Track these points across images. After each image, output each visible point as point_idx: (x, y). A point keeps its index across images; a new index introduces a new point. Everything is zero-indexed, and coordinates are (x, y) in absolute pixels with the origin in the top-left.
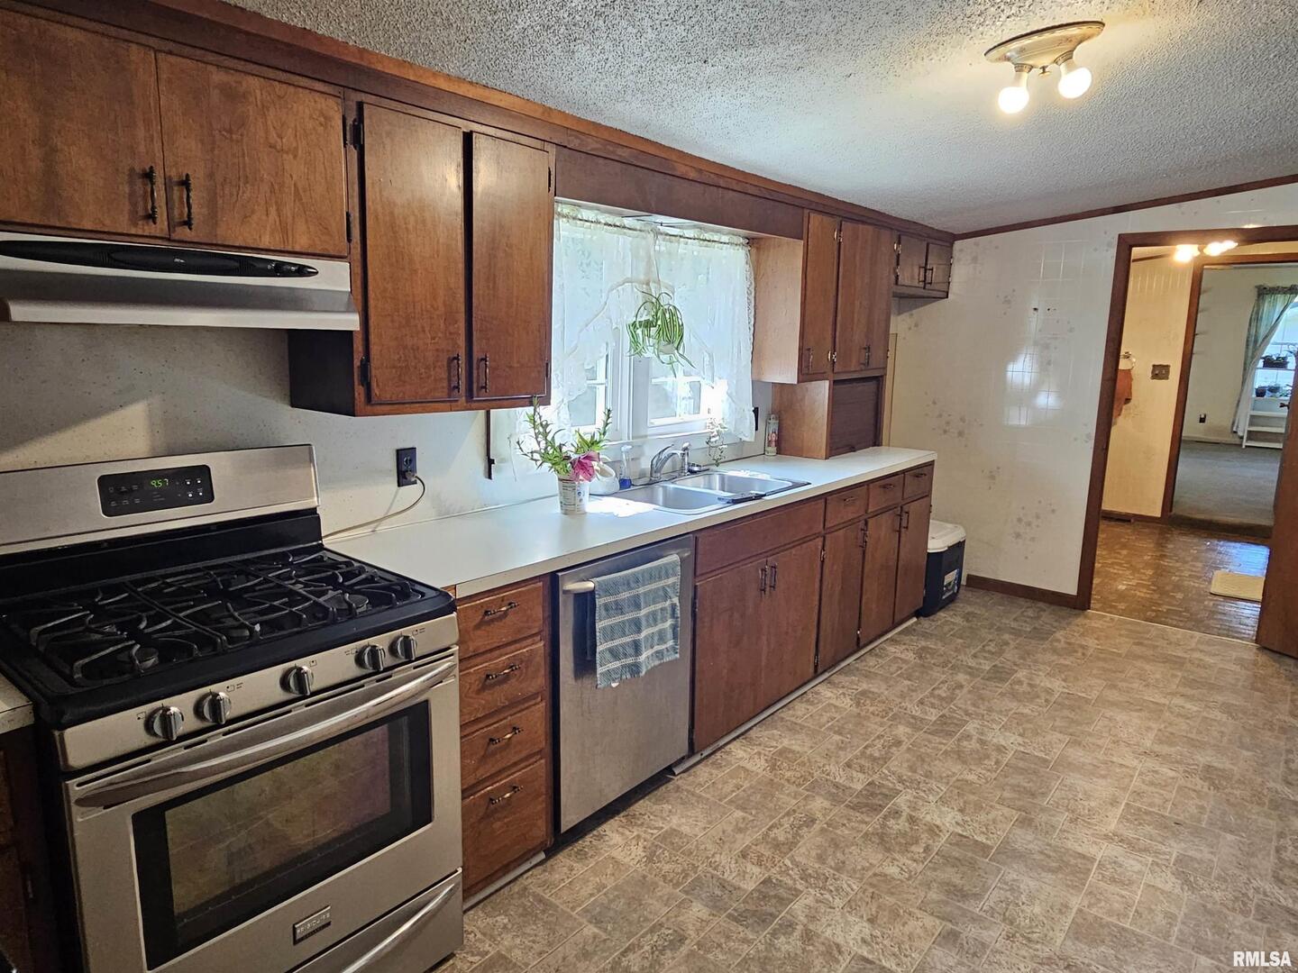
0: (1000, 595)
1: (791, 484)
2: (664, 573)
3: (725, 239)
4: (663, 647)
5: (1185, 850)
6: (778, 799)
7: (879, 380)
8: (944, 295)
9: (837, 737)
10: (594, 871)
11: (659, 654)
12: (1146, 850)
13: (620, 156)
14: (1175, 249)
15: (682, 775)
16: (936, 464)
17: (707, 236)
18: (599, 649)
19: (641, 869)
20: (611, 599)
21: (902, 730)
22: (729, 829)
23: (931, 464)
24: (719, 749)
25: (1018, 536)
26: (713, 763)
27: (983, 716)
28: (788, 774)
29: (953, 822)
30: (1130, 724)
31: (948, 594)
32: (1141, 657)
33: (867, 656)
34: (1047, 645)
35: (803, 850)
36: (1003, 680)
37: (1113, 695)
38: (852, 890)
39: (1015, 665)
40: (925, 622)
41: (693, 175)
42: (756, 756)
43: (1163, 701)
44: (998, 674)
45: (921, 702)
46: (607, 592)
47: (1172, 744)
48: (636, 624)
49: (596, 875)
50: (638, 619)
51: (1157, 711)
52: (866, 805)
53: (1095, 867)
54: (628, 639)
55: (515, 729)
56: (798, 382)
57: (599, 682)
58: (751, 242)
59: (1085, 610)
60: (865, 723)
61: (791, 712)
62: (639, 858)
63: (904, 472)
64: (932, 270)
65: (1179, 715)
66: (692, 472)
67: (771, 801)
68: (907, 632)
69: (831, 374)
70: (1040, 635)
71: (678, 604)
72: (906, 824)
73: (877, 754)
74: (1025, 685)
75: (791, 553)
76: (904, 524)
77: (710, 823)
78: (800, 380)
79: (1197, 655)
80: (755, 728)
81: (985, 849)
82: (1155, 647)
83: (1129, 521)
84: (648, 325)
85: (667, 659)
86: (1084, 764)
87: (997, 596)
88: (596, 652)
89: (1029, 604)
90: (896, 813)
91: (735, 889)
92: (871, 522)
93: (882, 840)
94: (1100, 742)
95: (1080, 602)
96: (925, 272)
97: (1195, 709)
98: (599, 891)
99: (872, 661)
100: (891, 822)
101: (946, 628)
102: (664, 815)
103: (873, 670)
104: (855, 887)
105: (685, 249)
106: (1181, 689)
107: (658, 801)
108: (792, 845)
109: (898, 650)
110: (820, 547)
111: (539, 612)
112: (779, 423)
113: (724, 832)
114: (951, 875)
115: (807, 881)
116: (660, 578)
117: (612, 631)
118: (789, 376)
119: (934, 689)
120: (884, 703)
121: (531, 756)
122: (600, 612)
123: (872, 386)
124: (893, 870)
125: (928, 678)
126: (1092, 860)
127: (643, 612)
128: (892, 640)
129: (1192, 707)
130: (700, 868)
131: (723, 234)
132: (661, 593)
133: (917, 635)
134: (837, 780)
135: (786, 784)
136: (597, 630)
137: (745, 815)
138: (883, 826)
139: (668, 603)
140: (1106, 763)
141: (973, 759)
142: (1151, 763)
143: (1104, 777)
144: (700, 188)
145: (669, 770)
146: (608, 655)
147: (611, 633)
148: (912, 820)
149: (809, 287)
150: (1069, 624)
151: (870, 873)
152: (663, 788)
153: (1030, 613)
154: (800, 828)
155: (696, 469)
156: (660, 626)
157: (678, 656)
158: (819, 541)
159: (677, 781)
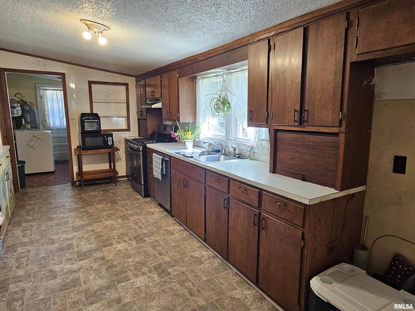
53: (77, 259)
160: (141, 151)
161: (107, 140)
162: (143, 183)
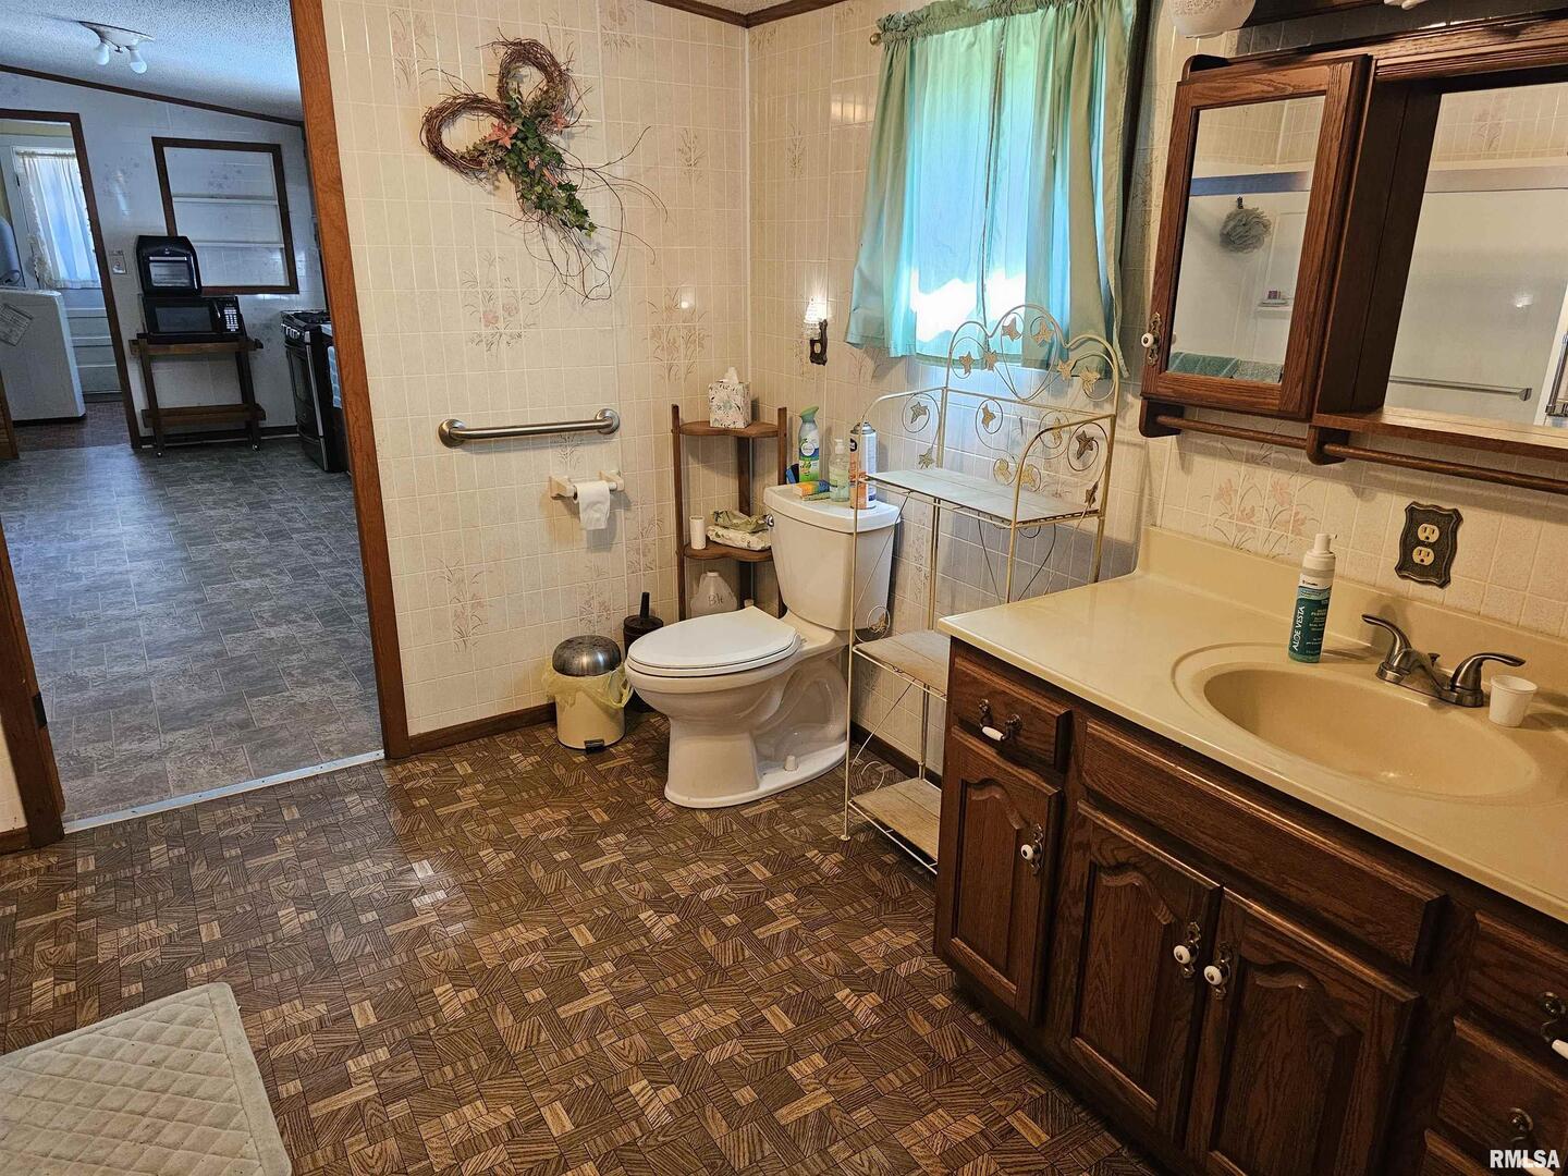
129: (120, 669)
160: (308, 344)
161: (223, 315)
162: (321, 434)
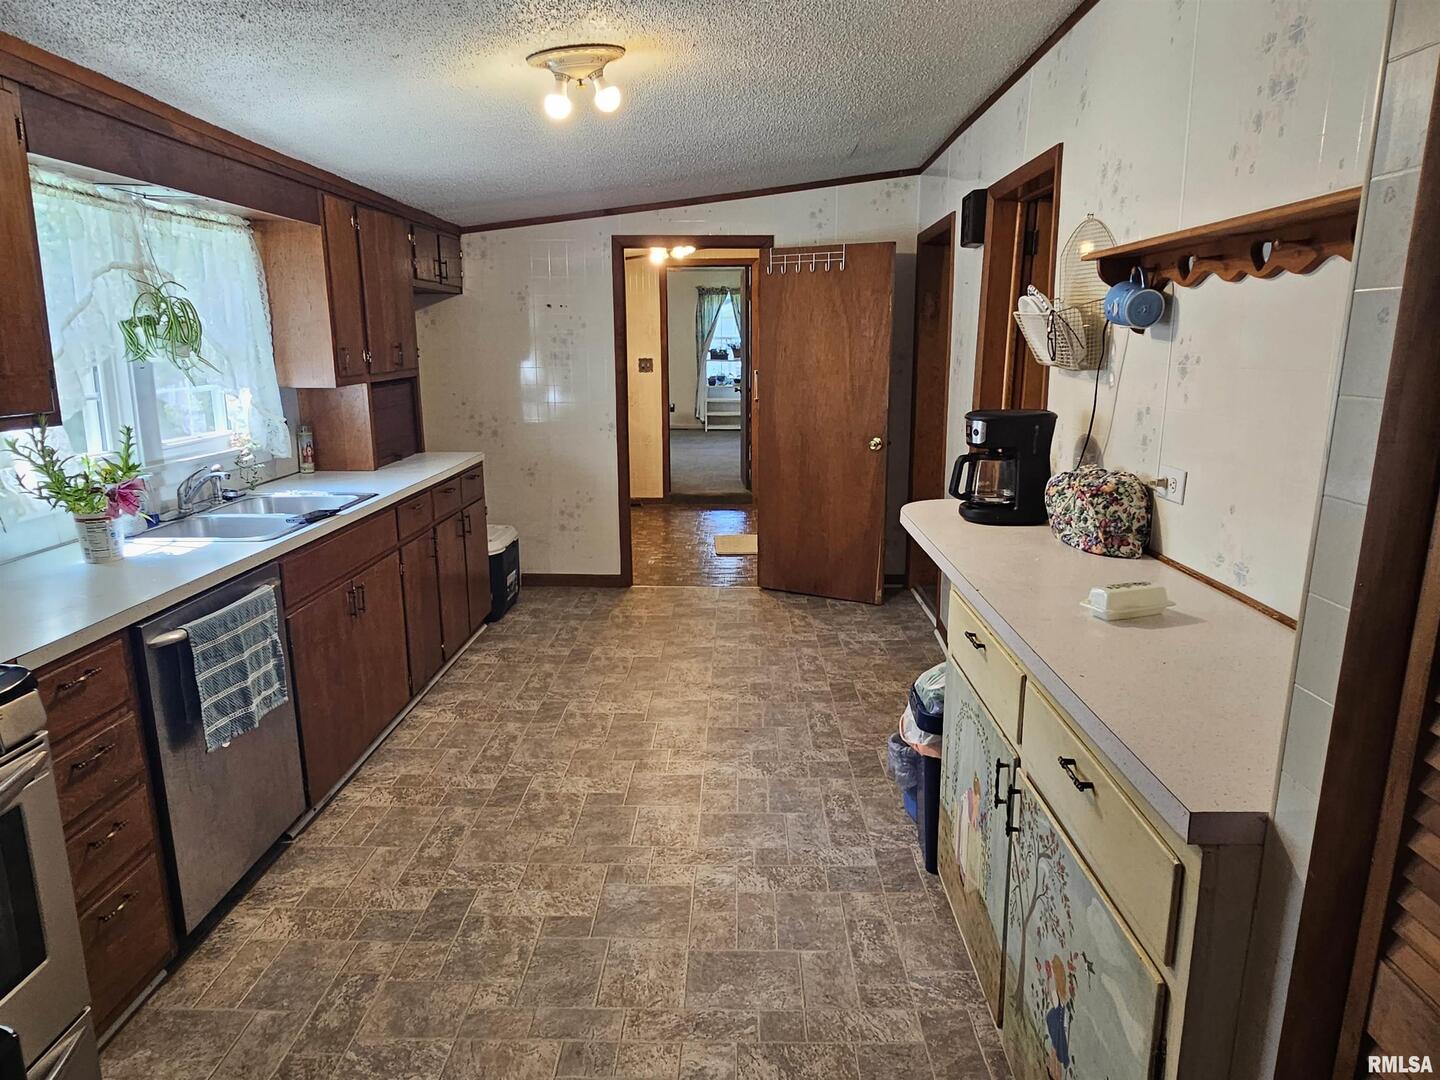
0: (555, 588)
1: (356, 498)
2: (258, 607)
3: (223, 218)
4: (270, 692)
5: (757, 747)
6: (418, 823)
7: (413, 382)
8: (458, 290)
9: (453, 751)
10: (239, 961)
11: (267, 701)
12: (733, 756)
13: (104, 107)
14: (649, 252)
15: (300, 836)
16: (484, 464)
17: (202, 214)
18: (204, 706)
19: (297, 937)
20: (208, 645)
21: (512, 727)
22: (378, 867)
23: (480, 464)
24: (332, 799)
25: (563, 528)
26: (331, 814)
27: (578, 694)
28: (418, 798)
29: (585, 786)
30: (692, 668)
31: (511, 595)
32: (683, 615)
33: (453, 670)
34: (609, 622)
35: (462, 856)
36: (584, 660)
37: (670, 650)
38: (522, 871)
39: (589, 644)
40: (497, 627)
41: (193, 139)
42: (377, 792)
43: (709, 645)
44: (579, 656)
45: (520, 698)
46: (204, 638)
47: (725, 675)
48: (240, 670)
49: (243, 964)
50: (242, 663)
51: (706, 654)
52: (506, 798)
54: (233, 689)
55: (117, 825)
56: (338, 386)
57: (209, 745)
58: (254, 224)
59: (629, 586)
60: (475, 730)
61: (396, 741)
62: (288, 929)
63: (458, 475)
64: (446, 263)
65: (724, 653)
66: (229, 499)
67: (411, 827)
68: (481, 639)
69: (367, 376)
70: (600, 615)
71: (279, 641)
72: (547, 802)
73: (497, 754)
74: (603, 660)
75: (373, 570)
76: (467, 528)
77: (356, 867)
78: (339, 383)
79: (721, 604)
80: (363, 768)
81: (618, 797)
82: (690, 605)
83: (639, 505)
84: (150, 322)
85: (275, 705)
86: (669, 709)
87: (553, 590)
88: (201, 711)
89: (583, 591)
90: (536, 796)
91: (408, 914)
92: (439, 528)
93: (531, 821)
94: (675, 689)
95: (623, 581)
96: (440, 266)
97: (733, 645)
98: (255, 977)
99: (459, 673)
100: (533, 805)
101: (518, 628)
102: (298, 880)
103: (463, 681)
104: (522, 867)
105: (179, 230)
106: (720, 633)
107: (283, 870)
108: (449, 856)
109: (479, 658)
110: (398, 561)
111: (122, 677)
112: (314, 435)
113: (374, 871)
114: (598, 827)
115: (476, 880)
116: (257, 614)
117: (215, 683)
118: (326, 379)
119: (527, 684)
120: (486, 707)
121: (138, 854)
122: (198, 663)
123: (405, 388)
124: (550, 842)
125: (519, 675)
126: (699, 777)
127: (246, 654)
128: (470, 649)
129: (730, 644)
130: (363, 912)
131: (222, 212)
132: (261, 630)
133: (493, 639)
134: (469, 786)
135: (420, 806)
136: (199, 685)
137: (388, 848)
138: (528, 810)
139: (269, 640)
140: (684, 703)
141: (583, 732)
142: (716, 694)
143: (687, 714)
144: (202, 156)
145: (286, 836)
146: (214, 713)
147: (214, 685)
148: (551, 797)
149: (334, 279)
150: (621, 601)
151: (531, 851)
152: (284, 855)
153: (586, 598)
154: (451, 839)
155: (231, 494)
156: (263, 669)
157: (286, 698)
158: (396, 553)
159: (298, 843)
